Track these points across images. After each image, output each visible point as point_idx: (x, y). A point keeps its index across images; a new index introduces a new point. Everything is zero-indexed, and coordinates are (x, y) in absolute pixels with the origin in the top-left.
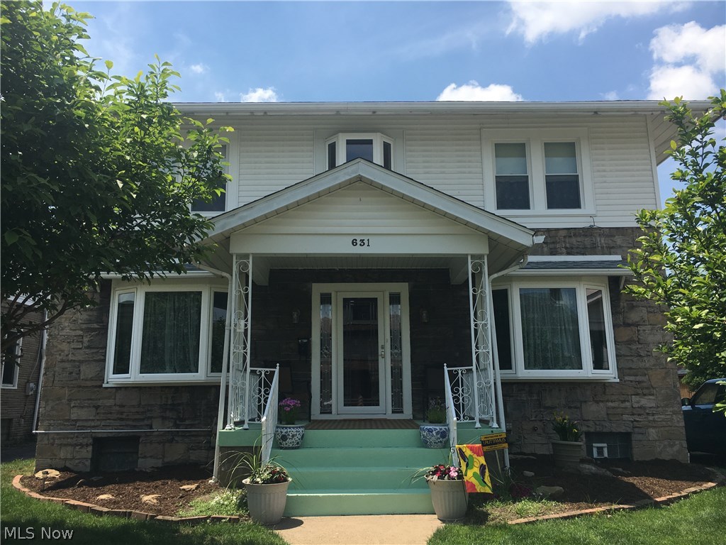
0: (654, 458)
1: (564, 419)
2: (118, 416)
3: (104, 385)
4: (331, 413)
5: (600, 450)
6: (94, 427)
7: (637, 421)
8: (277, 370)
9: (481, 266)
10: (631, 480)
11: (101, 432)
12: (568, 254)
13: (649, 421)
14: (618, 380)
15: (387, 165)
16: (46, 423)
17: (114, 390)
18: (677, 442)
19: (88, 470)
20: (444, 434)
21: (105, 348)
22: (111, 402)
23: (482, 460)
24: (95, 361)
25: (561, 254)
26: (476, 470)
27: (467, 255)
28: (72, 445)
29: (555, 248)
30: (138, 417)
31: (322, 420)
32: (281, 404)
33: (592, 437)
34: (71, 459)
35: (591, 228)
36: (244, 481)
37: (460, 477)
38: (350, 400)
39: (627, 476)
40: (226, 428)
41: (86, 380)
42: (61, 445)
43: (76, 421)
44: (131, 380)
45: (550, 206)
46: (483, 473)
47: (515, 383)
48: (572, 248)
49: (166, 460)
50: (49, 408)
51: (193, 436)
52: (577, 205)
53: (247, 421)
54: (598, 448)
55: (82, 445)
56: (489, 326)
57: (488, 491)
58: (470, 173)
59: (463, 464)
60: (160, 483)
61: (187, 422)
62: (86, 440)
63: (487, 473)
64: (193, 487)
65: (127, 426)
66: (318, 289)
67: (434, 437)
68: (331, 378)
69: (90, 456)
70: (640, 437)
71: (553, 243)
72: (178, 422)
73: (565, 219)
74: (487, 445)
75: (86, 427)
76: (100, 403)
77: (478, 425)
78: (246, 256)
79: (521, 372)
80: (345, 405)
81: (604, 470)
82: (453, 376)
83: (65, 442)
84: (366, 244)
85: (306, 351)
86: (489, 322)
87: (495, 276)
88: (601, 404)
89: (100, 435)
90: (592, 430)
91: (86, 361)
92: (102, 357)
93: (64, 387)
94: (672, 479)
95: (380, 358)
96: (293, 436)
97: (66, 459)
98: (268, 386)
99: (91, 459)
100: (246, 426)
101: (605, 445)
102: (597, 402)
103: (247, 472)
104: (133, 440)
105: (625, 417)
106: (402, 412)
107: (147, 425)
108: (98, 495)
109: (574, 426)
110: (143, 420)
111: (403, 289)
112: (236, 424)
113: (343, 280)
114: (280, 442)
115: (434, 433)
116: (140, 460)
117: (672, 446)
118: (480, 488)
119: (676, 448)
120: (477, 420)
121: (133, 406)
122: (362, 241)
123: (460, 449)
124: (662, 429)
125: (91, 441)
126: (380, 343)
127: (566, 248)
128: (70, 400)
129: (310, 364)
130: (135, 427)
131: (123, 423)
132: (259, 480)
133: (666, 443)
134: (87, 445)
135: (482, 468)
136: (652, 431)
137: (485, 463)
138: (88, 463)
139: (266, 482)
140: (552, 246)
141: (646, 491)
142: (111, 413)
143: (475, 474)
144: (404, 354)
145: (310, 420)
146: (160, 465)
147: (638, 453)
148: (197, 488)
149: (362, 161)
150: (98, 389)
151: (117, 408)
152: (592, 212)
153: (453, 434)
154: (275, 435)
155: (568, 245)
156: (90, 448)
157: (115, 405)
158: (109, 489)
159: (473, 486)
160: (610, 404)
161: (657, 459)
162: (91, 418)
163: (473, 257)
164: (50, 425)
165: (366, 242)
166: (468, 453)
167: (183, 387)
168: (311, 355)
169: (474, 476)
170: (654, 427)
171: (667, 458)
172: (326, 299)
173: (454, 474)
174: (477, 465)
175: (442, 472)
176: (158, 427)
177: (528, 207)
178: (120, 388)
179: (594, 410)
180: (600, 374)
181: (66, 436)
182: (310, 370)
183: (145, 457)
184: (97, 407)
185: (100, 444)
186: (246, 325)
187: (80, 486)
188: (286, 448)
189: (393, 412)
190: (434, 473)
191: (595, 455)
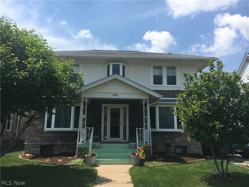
0: (192, 153)
1: (167, 142)
2: (48, 139)
3: (44, 131)
4: (106, 140)
5: (179, 151)
6: (41, 142)
7: (189, 143)
8: (93, 128)
9: (147, 102)
10: (183, 158)
11: (43, 144)
12: (172, 97)
13: (192, 143)
14: (184, 132)
15: (124, 76)
16: (28, 141)
17: (47, 132)
18: (199, 149)
19: (39, 154)
20: (135, 145)
21: (44, 120)
22: (46, 136)
23: (143, 151)
24: (42, 124)
25: (170, 97)
26: (142, 153)
27: (143, 99)
28: (35, 147)
29: (169, 96)
30: (53, 140)
31: (104, 142)
32: (94, 137)
33: (176, 147)
34: (34, 151)
35: (178, 90)
36: (85, 156)
37: (138, 155)
38: (112, 136)
39: (183, 157)
40: (79, 143)
41: (39, 129)
42: (32, 147)
43: (36, 141)
44: (52, 130)
45: (168, 84)
46: (143, 154)
47: (157, 132)
48: (173, 96)
49: (61, 152)
50: (28, 137)
51: (69, 145)
52: (175, 84)
53: (85, 141)
54: (178, 150)
55: (38, 147)
56: (148, 118)
57: (144, 158)
58: (146, 74)
59: (139, 152)
60: (61, 157)
61: (67, 142)
62: (39, 146)
63: (144, 154)
64: (71, 158)
65: (50, 142)
66: (104, 105)
67: (133, 146)
68: (107, 130)
69: (40, 150)
70: (189, 147)
71: (168, 94)
72: (64, 141)
73: (172, 88)
74: (146, 148)
75: (39, 142)
76: (43, 136)
77: (144, 143)
78: (85, 98)
79: (158, 129)
80: (110, 138)
81: (176, 155)
82: (138, 130)
83: (33, 146)
84: (117, 96)
85: (100, 122)
86: (148, 116)
87: (150, 104)
88: (179, 138)
89: (43, 145)
90: (177, 145)
91: (39, 124)
92: (44, 123)
93: (32, 131)
94: (194, 158)
95: (120, 125)
96: (97, 145)
97: (33, 151)
98: (91, 132)
99: (40, 151)
100: (85, 143)
101: (180, 149)
102: (178, 138)
103: (86, 154)
104: (52, 146)
105: (185, 142)
106: (126, 140)
107: (56, 142)
108: (46, 160)
109: (170, 144)
110: (54, 141)
111: (127, 106)
112: (82, 142)
113: (111, 103)
114: (93, 147)
115: (133, 145)
116: (54, 152)
117: (198, 150)
118: (142, 158)
119: (199, 150)
120: (144, 142)
121: (52, 137)
122: (116, 95)
123: (138, 148)
124: (195, 145)
125: (40, 146)
126: (121, 121)
127: (172, 96)
128: (34, 135)
129: (101, 126)
130: (52, 143)
131: (49, 141)
132: (89, 155)
133: (196, 149)
134: (39, 147)
135: (143, 153)
136: (192, 146)
137: (144, 152)
138: (39, 152)
139: (90, 156)
140: (168, 95)
141: (185, 160)
142: (46, 139)
143: (141, 154)
144: (127, 123)
145: (101, 141)
146: (59, 153)
147: (188, 152)
148: (72, 158)
149: (116, 74)
150: (42, 132)
151: (47, 137)
152: (179, 86)
153: (138, 145)
154: (92, 145)
155: (172, 95)
156: (40, 148)
157: (47, 136)
158: (48, 158)
159: (141, 157)
160: (182, 138)
161: (193, 153)
162: (40, 140)
163: (145, 99)
164: (29, 142)
165: (117, 95)
166: (140, 149)
167: (66, 132)
168: (101, 124)
169: (141, 155)
170: (193, 145)
171: (196, 153)
172: (106, 108)
173: (137, 154)
174: (142, 152)
175: (134, 154)
176: (59, 143)
177: (162, 84)
178: (48, 132)
179: (177, 140)
180: (179, 130)
181: (33, 145)
182: (101, 128)
183: (55, 151)
184: (42, 137)
185: (42, 147)
186: (85, 116)
187: (40, 158)
188: (95, 148)
189: (123, 140)
190: (132, 154)
191: (177, 152)
